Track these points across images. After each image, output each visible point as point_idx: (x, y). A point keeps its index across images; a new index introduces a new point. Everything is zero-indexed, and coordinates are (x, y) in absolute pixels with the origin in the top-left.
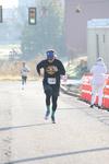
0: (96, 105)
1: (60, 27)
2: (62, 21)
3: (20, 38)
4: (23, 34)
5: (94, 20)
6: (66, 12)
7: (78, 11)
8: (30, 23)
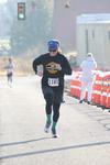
0: (85, 100)
1: (49, 23)
2: (51, 16)
3: (9, 34)
4: (12, 29)
5: (84, 15)
6: (55, 7)
7: (67, 6)
8: (19, 19)
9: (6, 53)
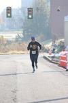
1: (47, 21)
4: (24, 24)
7: (58, 10)
9: (20, 39)
